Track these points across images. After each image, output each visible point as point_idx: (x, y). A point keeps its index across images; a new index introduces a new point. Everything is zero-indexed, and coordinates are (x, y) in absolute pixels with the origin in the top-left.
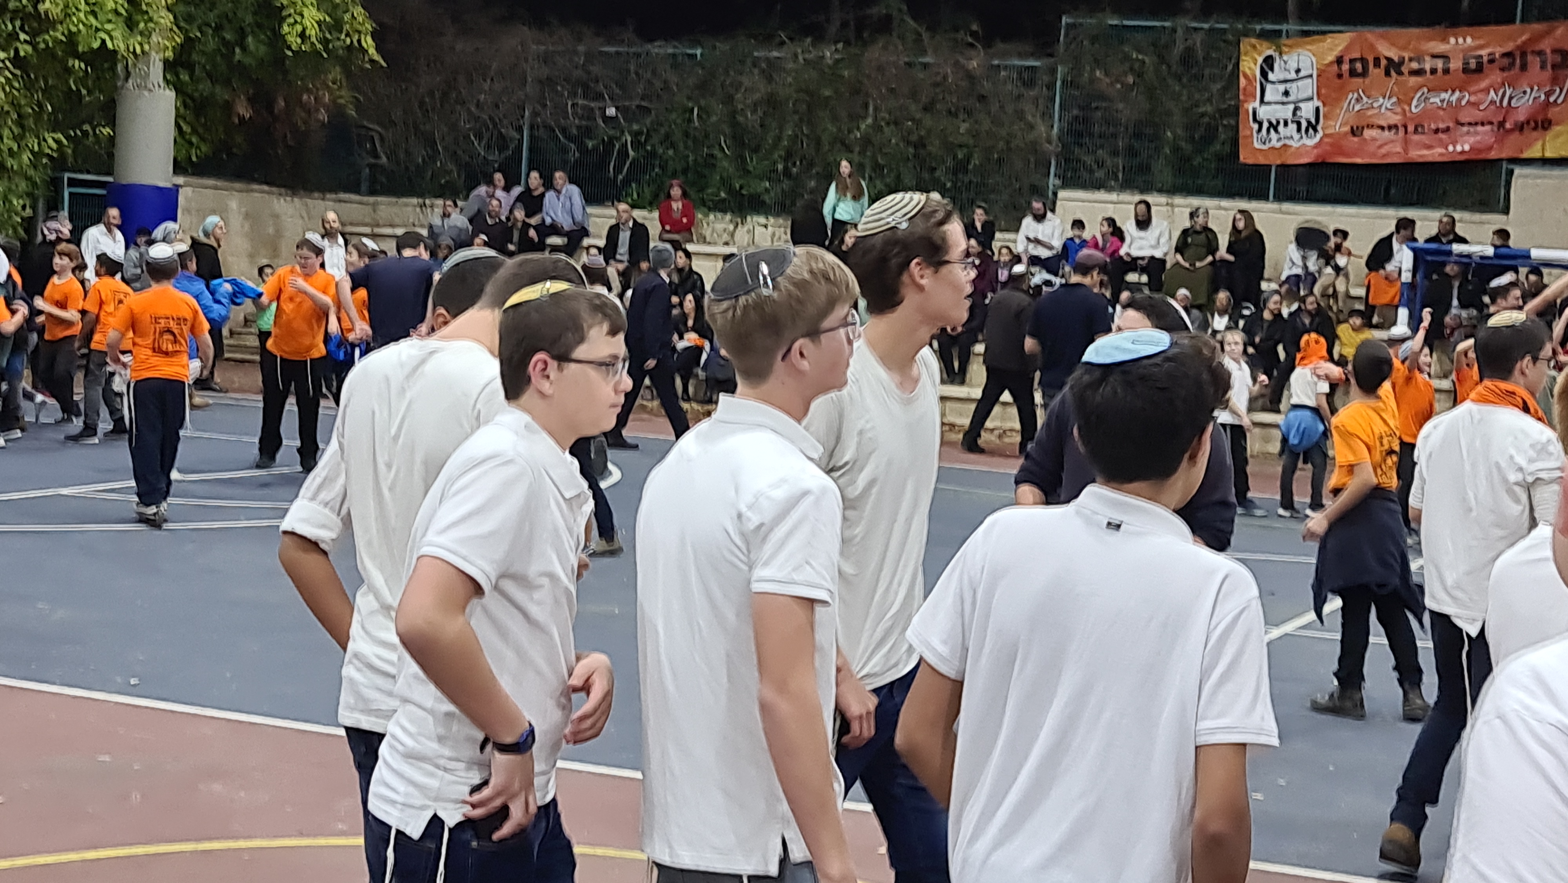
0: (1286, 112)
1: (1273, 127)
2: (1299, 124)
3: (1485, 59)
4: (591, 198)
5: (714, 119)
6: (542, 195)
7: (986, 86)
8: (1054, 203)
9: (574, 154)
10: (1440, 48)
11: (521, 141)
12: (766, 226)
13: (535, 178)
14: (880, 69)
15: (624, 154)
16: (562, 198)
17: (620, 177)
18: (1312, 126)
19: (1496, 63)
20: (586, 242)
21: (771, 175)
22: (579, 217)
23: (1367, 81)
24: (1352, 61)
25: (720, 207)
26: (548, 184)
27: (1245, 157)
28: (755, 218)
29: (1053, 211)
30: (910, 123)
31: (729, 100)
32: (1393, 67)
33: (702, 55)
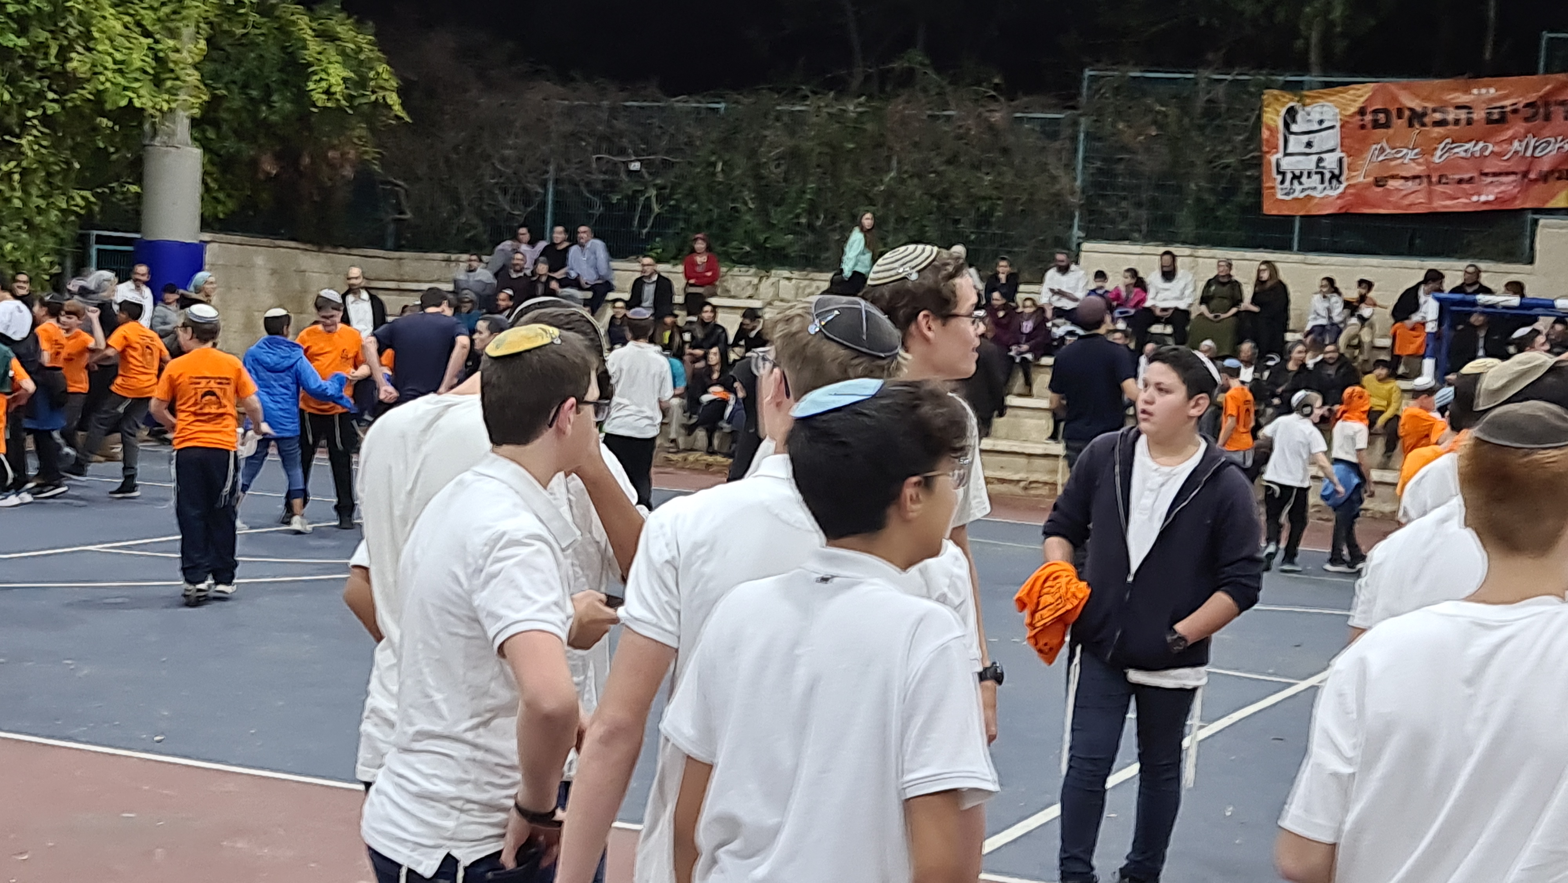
0: (1310, 163)
1: (1296, 177)
2: (1322, 174)
3: (1509, 109)
4: (615, 253)
5: (738, 172)
6: (566, 250)
7: (1011, 139)
8: (1078, 255)
9: (598, 210)
10: (1463, 98)
11: (545, 194)
12: (789, 279)
13: (559, 234)
14: (904, 122)
15: (647, 207)
16: (587, 252)
17: (645, 231)
18: (1336, 177)
19: (1521, 115)
20: (611, 296)
21: (794, 228)
22: (603, 271)
23: (1391, 131)
24: (1376, 112)
25: (744, 260)
26: (573, 239)
27: (1269, 209)
28: (779, 272)
29: (1077, 263)
30: (932, 175)
31: (752, 154)
32: (1416, 118)
33: (726, 109)
